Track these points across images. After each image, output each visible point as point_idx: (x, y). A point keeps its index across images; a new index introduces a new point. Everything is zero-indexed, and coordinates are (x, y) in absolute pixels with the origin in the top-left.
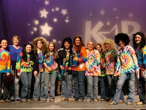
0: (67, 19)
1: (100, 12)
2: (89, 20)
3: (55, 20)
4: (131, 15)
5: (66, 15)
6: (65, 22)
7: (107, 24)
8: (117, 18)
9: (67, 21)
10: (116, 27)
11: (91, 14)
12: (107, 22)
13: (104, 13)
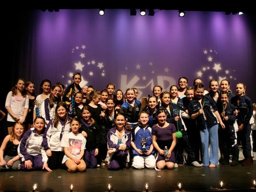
0: (103, 73)
1: (136, 66)
2: (124, 74)
3: (91, 74)
4: (167, 70)
5: (103, 69)
6: (101, 76)
7: (143, 79)
8: (153, 72)
9: (103, 75)
10: (152, 82)
11: (126, 68)
12: (143, 77)
13: (140, 68)
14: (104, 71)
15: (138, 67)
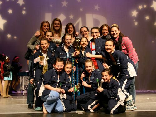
0: (24, 10)
1: (62, 3)
2: (49, 12)
4: (97, 7)
5: (23, 6)
6: (22, 14)
7: (70, 18)
8: (81, 10)
9: (24, 12)
10: (80, 20)
11: (51, 6)
12: (70, 15)
13: (67, 5)
14: (24, 8)
15: (65, 4)
